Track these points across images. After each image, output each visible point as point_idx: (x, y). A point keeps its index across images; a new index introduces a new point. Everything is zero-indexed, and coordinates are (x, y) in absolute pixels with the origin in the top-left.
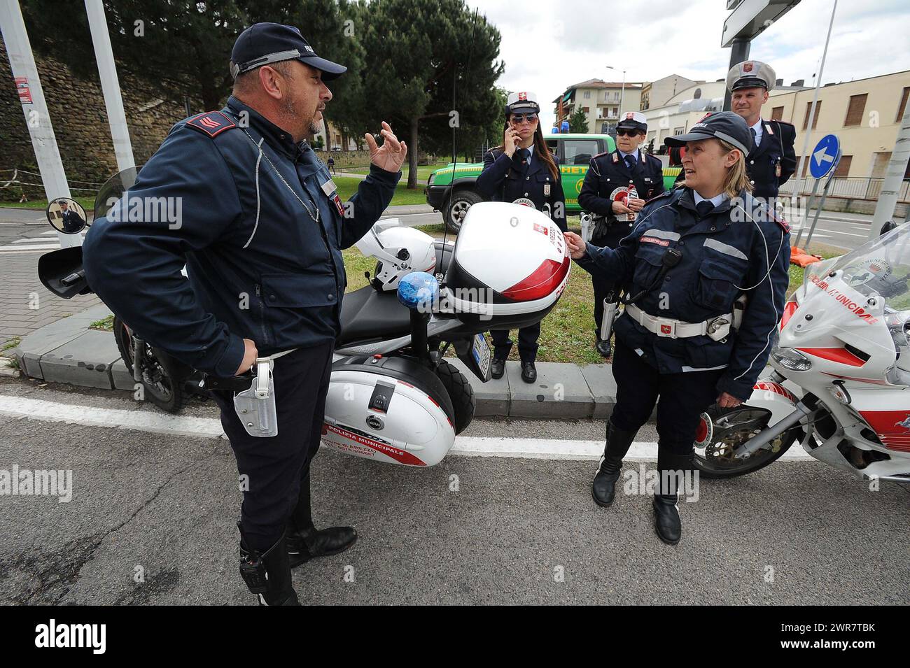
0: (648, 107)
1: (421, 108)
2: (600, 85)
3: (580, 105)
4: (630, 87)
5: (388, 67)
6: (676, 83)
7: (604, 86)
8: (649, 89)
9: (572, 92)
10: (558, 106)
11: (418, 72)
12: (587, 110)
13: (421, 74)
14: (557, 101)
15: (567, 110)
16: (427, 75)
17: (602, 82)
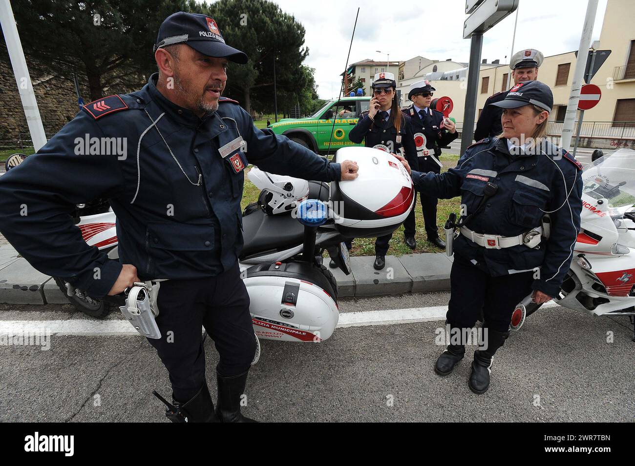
0: (403, 78)
1: (251, 80)
2: (371, 63)
3: (359, 77)
4: (392, 65)
6: (420, 61)
7: (374, 64)
8: (403, 66)
9: (353, 68)
10: (344, 78)
12: (364, 80)
13: (251, 57)
14: (343, 74)
15: (351, 81)
16: (254, 57)
17: (372, 61)
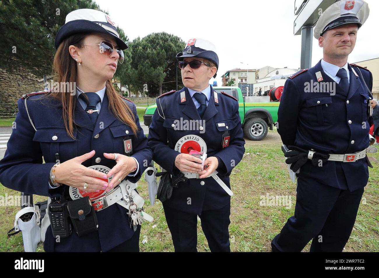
0: (258, 78)
1: (162, 79)
2: (239, 70)
3: (232, 78)
4: (250, 71)
5: (147, 63)
6: (269, 69)
7: (241, 71)
8: (258, 72)
9: (228, 73)
10: (223, 79)
11: (161, 65)
12: (234, 79)
13: (162, 66)
14: (223, 77)
15: (227, 80)
16: (164, 66)
